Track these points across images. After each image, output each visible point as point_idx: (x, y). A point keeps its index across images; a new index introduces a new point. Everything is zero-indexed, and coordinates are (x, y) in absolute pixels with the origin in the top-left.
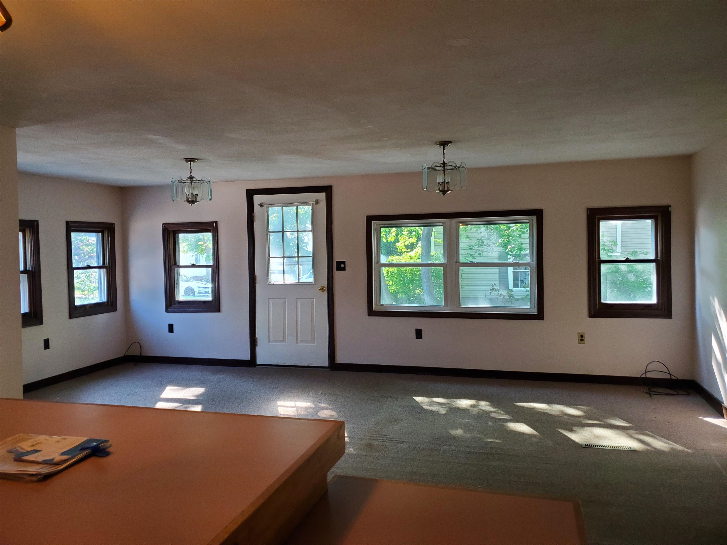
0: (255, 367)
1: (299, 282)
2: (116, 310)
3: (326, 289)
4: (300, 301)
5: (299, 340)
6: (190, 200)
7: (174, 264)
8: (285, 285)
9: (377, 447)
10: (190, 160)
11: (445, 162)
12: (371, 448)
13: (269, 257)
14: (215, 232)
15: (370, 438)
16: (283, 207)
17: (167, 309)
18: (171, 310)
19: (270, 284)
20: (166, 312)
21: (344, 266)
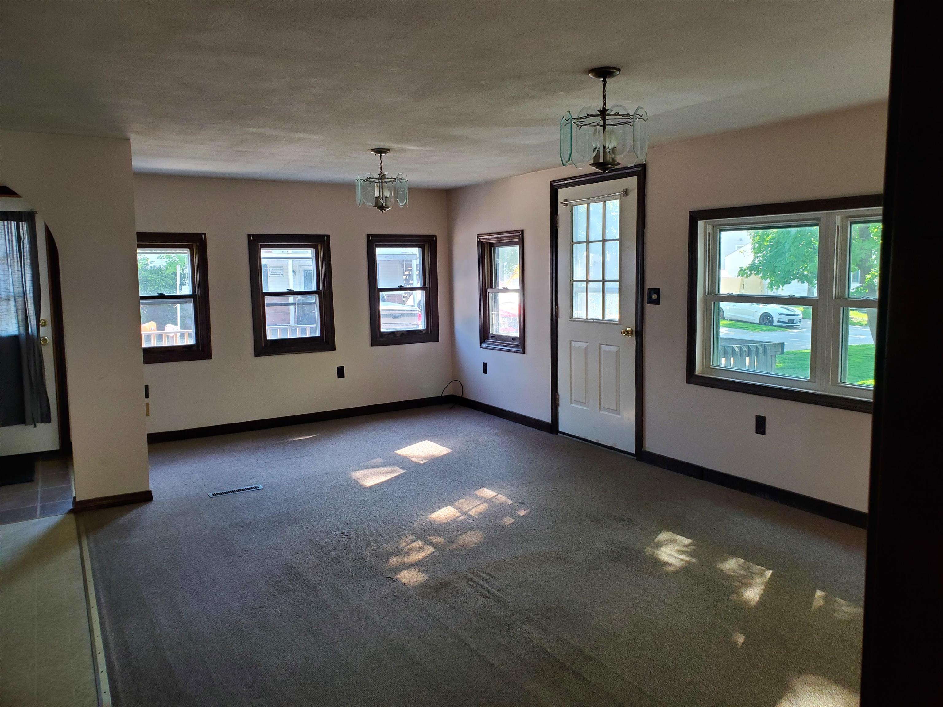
0: (557, 434)
1: (604, 319)
2: (438, 340)
3: (634, 333)
4: (604, 348)
5: (602, 406)
6: (381, 204)
7: (489, 287)
8: (588, 321)
9: (447, 591)
10: (380, 151)
11: (607, 108)
12: (436, 590)
13: (573, 280)
14: (521, 244)
15: (469, 574)
16: (588, 205)
17: (481, 344)
18: (485, 345)
19: (572, 319)
20: (480, 347)
21: (657, 298)
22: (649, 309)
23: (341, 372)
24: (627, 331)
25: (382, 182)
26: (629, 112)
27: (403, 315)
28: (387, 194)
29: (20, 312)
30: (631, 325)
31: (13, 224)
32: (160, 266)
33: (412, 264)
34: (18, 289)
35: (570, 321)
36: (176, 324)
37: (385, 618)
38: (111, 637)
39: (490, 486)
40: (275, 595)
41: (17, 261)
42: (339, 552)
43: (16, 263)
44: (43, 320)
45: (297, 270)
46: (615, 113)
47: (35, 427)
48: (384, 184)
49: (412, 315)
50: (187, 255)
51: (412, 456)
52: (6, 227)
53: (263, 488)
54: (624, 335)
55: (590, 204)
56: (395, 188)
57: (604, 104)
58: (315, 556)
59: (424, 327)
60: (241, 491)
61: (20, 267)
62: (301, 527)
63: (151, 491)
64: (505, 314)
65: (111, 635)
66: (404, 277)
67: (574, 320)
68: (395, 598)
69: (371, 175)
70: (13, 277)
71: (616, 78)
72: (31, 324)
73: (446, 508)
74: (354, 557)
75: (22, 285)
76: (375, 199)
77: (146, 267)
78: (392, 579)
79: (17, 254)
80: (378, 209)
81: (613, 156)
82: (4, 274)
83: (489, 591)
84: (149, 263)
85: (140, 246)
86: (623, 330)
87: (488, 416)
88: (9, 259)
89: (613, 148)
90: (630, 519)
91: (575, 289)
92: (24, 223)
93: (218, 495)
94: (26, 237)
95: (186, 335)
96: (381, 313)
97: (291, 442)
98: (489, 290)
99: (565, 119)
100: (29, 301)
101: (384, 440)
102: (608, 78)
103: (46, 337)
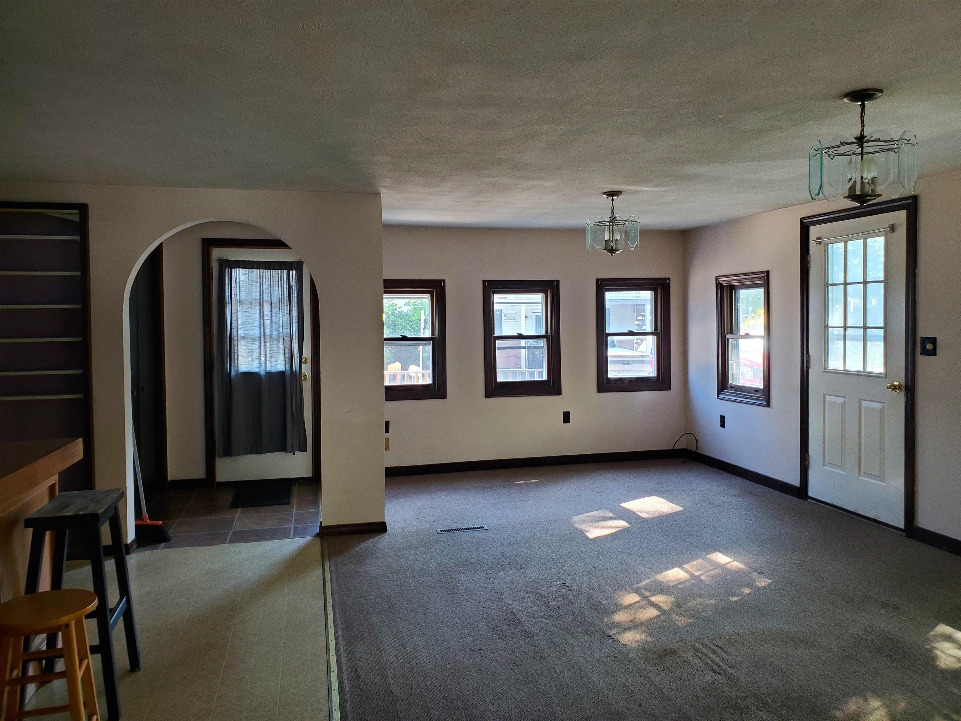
0: (807, 500)
1: (865, 371)
2: (669, 389)
3: (903, 388)
4: (865, 404)
5: (862, 471)
6: (611, 248)
7: (729, 333)
8: (845, 373)
9: (672, 659)
10: (612, 194)
11: (865, 134)
12: (660, 656)
13: (827, 326)
14: (766, 287)
15: (697, 645)
16: (846, 243)
17: (718, 394)
18: (722, 396)
19: (827, 370)
20: (717, 398)
21: (933, 348)
22: (923, 361)
23: (566, 418)
24: (894, 386)
25: (613, 225)
26: (892, 137)
27: (633, 362)
28: (617, 237)
29: (287, 350)
30: (899, 379)
31: (285, 273)
32: (407, 312)
33: (645, 309)
34: (286, 330)
35: (823, 372)
36: (419, 366)
37: (603, 679)
38: (343, 658)
39: (724, 550)
40: (493, 639)
41: (287, 305)
42: (559, 603)
43: (285, 307)
44: (304, 358)
45: (529, 315)
46: (875, 140)
47: (294, 454)
48: (615, 227)
49: (642, 362)
50: (428, 300)
51: (639, 511)
52: (279, 275)
53: (487, 528)
54: (891, 390)
55: (848, 242)
56: (626, 231)
57: (862, 130)
58: (534, 603)
59: (655, 375)
60: (467, 530)
61: (288, 311)
62: (523, 573)
63: (386, 522)
64: (747, 363)
65: (344, 656)
66: (637, 323)
67: (829, 370)
68: (615, 659)
69: (601, 218)
70: (283, 319)
71: (878, 100)
72: (295, 361)
73: (674, 569)
74: (574, 610)
75: (289, 326)
76: (604, 243)
77: (395, 312)
78: (613, 638)
79: (287, 299)
80: (607, 253)
81: (873, 187)
82: (276, 317)
83: (719, 666)
84: (398, 309)
85: (386, 292)
86: (889, 385)
87: (725, 475)
88: (280, 304)
89: (873, 179)
90: (896, 605)
91: (830, 336)
92: (294, 272)
93: (445, 531)
94: (295, 284)
95: (426, 375)
96: (609, 359)
97: (516, 485)
98: (728, 336)
99: (814, 149)
100: (294, 341)
101: (610, 491)
102: (868, 101)
103: (306, 374)
